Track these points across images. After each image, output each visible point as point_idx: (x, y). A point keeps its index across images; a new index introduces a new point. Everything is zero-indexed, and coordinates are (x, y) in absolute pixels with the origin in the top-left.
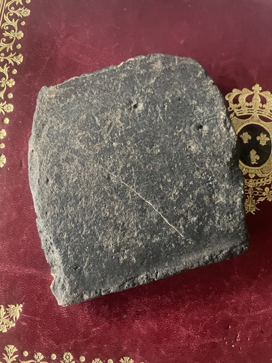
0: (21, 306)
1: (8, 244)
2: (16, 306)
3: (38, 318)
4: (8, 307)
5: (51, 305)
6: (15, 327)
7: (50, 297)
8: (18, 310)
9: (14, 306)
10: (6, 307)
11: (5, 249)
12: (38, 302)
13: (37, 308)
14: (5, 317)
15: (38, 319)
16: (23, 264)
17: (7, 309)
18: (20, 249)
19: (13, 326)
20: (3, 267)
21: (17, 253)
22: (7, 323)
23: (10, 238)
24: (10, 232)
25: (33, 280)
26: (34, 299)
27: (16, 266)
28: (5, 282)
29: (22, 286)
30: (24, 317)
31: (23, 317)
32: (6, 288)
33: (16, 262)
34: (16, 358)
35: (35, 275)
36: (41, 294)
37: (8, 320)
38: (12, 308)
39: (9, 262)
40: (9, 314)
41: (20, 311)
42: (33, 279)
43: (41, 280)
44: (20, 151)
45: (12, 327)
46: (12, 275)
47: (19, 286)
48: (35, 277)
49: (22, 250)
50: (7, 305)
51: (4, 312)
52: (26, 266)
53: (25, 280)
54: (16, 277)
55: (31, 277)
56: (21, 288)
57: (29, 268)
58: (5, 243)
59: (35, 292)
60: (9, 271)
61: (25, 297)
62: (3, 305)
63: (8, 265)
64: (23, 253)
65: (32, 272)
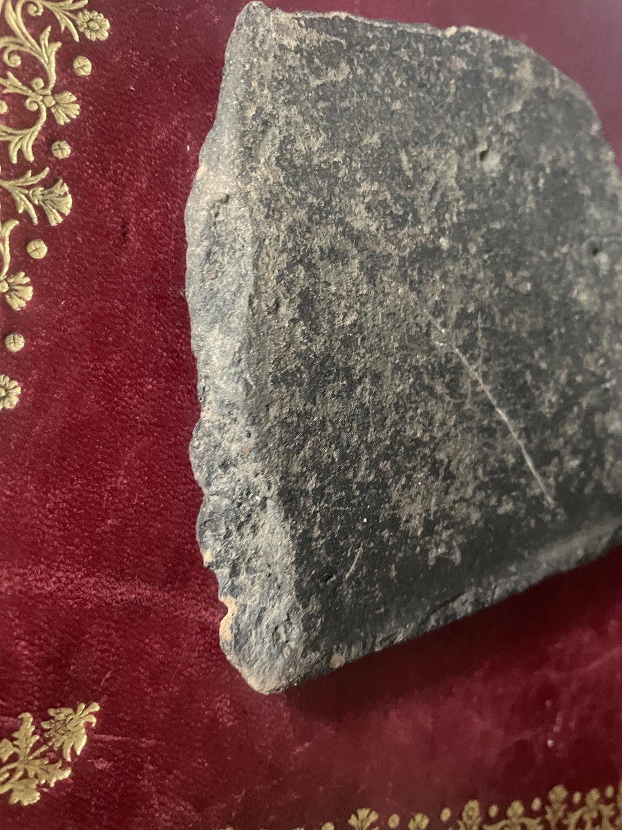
0: (96, 707)
1: (64, 501)
2: (75, 710)
3: (149, 738)
4: (50, 718)
5: (190, 695)
6: (71, 781)
8: (82, 723)
9: (70, 711)
10: (41, 715)
11: (51, 516)
12: (150, 689)
13: (148, 707)
14: (37, 753)
15: (147, 743)
16: (109, 567)
17: (45, 725)
18: (104, 520)
19: (60, 778)
20: (41, 580)
21: (94, 532)
22: (39, 772)
23: (73, 480)
24: (73, 460)
25: (140, 621)
26: (138, 681)
27: (87, 575)
28: (44, 630)
29: (104, 643)
30: (104, 742)
31: (99, 744)
32: (47, 653)
33: (89, 563)
36: (162, 663)
37: (46, 762)
38: (62, 717)
39: (62, 562)
40: (50, 739)
41: (88, 725)
42: (141, 617)
43: (164, 619)
44: (125, 186)
45: (58, 783)
46: (70, 607)
47: (94, 642)
48: (148, 609)
49: (109, 522)
50: (45, 711)
51: (34, 733)
52: (120, 576)
53: (115, 622)
54: (86, 611)
55: (135, 611)
56: (100, 647)
57: (129, 580)
58: (54, 495)
59: (146, 660)
60: (60, 594)
61: (111, 678)
62: (30, 711)
63: (60, 574)
64: (112, 532)
65: (139, 594)
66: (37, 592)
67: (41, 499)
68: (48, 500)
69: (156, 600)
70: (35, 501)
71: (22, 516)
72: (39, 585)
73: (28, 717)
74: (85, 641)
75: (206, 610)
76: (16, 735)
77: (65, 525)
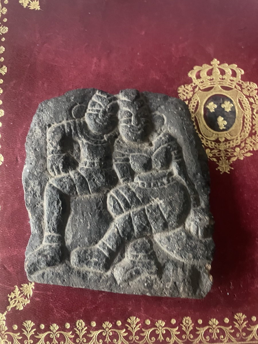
0: (33, 284)
2: (28, 284)
4: (22, 287)
6: (30, 304)
8: (31, 288)
9: (27, 285)
10: (20, 286)
11: (12, 235)
14: (20, 296)
15: (49, 293)
17: (21, 289)
18: (26, 234)
19: (28, 303)
22: (22, 301)
23: (16, 225)
24: (15, 220)
28: (16, 264)
30: (37, 293)
32: (18, 270)
34: (34, 332)
37: (23, 298)
38: (25, 286)
39: (17, 246)
40: (23, 292)
41: (32, 288)
44: (15, 148)
46: (21, 258)
50: (21, 285)
51: (19, 291)
58: (12, 230)
63: (17, 249)
66: (12, 255)
67: (9, 232)
68: (11, 232)
72: (13, 253)
73: (16, 286)
76: (14, 291)
77: (16, 237)
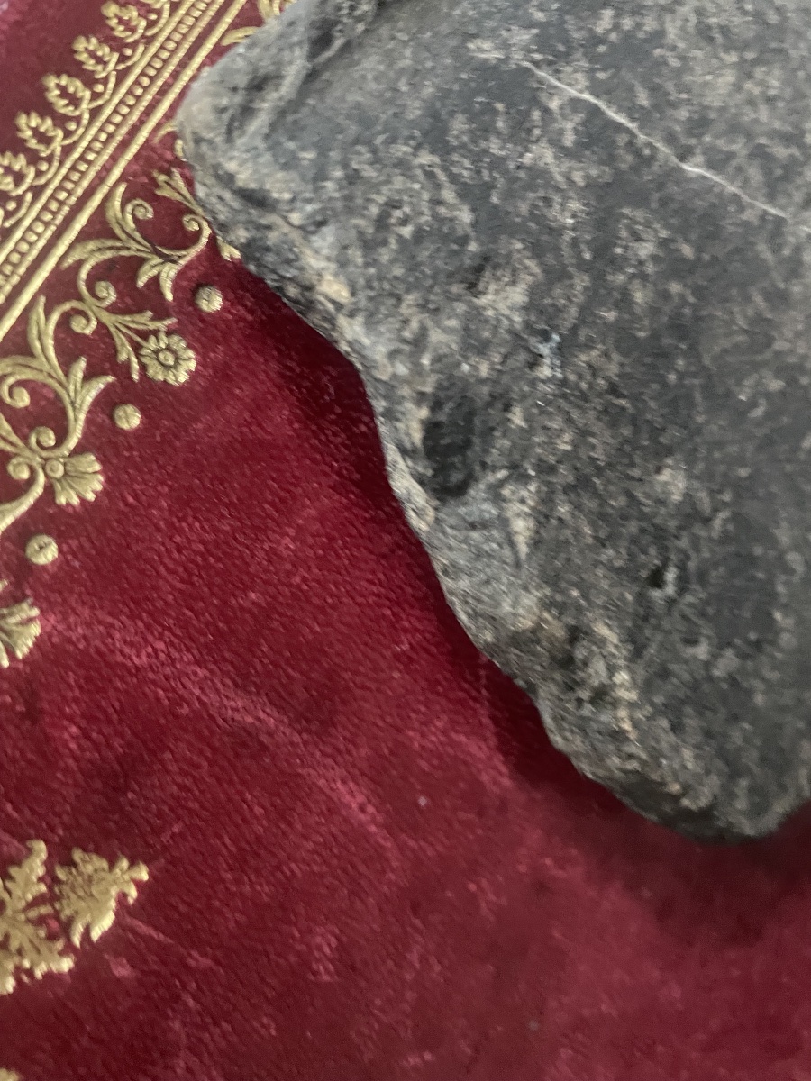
0: (143, 874)
1: (202, 542)
2: (112, 866)
3: (204, 955)
4: (69, 863)
6: (69, 980)
7: (293, 865)
8: (114, 892)
9: (105, 864)
10: (60, 856)
11: (176, 555)
12: (229, 876)
13: (217, 903)
14: (33, 914)
15: (198, 960)
16: (232, 663)
17: (61, 874)
18: (246, 589)
19: (54, 968)
20: (131, 644)
21: (225, 603)
22: (27, 946)
24: (233, 488)
25: (247, 762)
26: (217, 855)
27: (197, 662)
28: (109, 721)
29: (186, 774)
30: (136, 934)
31: (130, 936)
32: (102, 759)
33: (206, 645)
35: (264, 739)
36: (259, 839)
37: (42, 933)
38: (90, 869)
39: (169, 629)
40: (60, 897)
41: (123, 897)
42: (251, 757)
45: (49, 976)
46: (158, 700)
47: (173, 768)
48: (264, 748)
49: (253, 595)
50: (69, 850)
51: (40, 879)
52: (243, 682)
53: (214, 750)
54: (176, 716)
55: (244, 745)
56: (179, 779)
57: (250, 693)
58: (191, 527)
59: (237, 826)
60: (151, 675)
61: (181, 834)
62: (46, 842)
63: (160, 645)
64: (250, 612)
65: (259, 719)
66: (120, 658)
67: (171, 525)
68: (180, 532)
69: (280, 738)
70: (162, 524)
71: (138, 540)
72: (127, 650)
73: (41, 848)
74: (162, 762)
75: (344, 782)
76: (13, 871)
77: (190, 574)
